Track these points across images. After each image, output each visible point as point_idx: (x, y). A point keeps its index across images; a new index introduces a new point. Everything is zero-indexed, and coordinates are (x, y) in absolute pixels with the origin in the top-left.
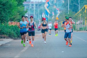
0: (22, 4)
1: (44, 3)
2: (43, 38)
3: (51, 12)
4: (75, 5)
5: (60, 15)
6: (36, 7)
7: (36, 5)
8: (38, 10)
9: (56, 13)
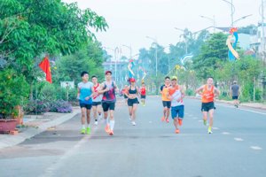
0: (101, 65)
1: (127, 64)
2: (131, 115)
3: (136, 74)
4: (164, 66)
5: (147, 77)
6: (118, 68)
7: (118, 66)
8: (121, 71)
9: (141, 76)
